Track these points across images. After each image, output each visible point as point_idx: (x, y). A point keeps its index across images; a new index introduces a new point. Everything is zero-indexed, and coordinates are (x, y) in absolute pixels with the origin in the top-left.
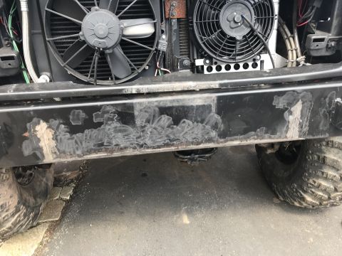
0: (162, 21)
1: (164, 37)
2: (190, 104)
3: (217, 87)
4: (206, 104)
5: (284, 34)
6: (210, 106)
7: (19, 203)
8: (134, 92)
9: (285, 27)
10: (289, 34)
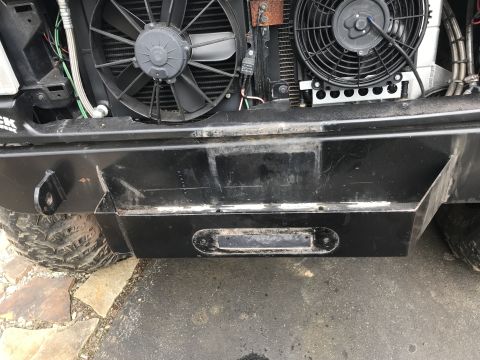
0: (248, 30)
1: (251, 53)
2: (284, 151)
3: (321, 130)
4: (307, 151)
5: (451, 33)
6: (313, 154)
7: (101, 235)
8: (205, 135)
9: (454, 21)
10: (459, 35)
